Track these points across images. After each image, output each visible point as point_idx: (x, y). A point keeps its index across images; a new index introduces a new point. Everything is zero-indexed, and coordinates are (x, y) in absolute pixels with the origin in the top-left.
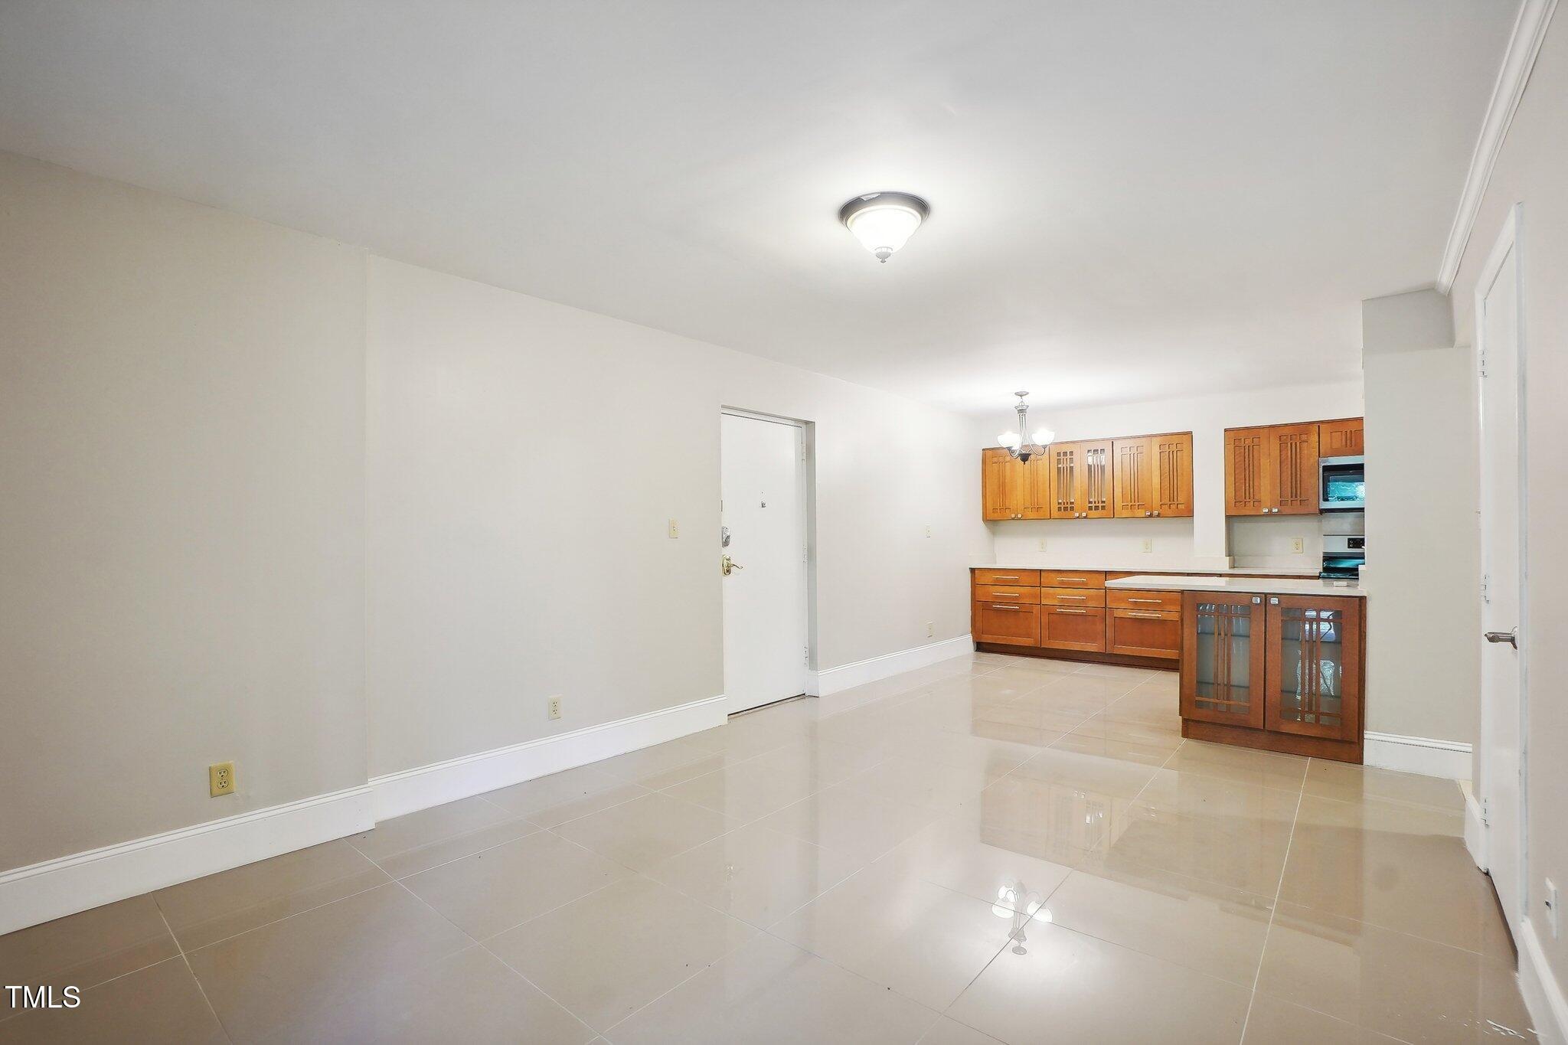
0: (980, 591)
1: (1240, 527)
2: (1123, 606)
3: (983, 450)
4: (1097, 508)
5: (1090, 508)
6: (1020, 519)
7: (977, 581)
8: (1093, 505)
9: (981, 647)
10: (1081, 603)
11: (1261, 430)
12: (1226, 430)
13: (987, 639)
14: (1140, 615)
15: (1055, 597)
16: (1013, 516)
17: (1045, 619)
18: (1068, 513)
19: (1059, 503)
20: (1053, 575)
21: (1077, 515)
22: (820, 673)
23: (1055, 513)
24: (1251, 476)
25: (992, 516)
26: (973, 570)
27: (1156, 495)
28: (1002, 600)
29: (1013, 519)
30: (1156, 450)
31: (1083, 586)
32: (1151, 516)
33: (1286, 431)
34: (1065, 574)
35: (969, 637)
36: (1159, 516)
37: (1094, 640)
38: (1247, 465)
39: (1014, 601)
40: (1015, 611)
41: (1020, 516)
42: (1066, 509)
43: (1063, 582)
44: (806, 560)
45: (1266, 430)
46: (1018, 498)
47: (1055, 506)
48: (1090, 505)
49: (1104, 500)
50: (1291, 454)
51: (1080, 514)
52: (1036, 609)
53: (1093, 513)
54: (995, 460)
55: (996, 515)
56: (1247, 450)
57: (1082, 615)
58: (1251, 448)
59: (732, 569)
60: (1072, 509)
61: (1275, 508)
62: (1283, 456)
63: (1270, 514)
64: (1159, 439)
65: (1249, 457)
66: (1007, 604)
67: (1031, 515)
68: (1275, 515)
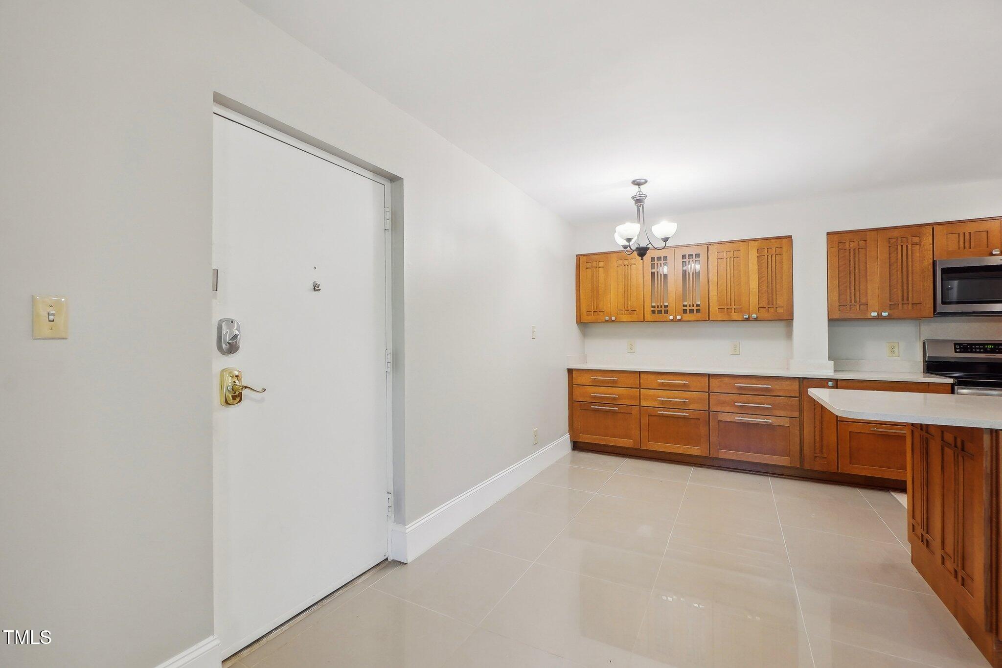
0: (577, 391)
1: (846, 331)
2: (727, 409)
3: (577, 256)
4: (691, 311)
5: (685, 311)
6: (613, 321)
7: (575, 382)
8: (688, 308)
9: (577, 446)
10: (683, 406)
11: (868, 233)
12: (828, 234)
13: (585, 438)
14: (745, 419)
15: (652, 399)
16: (607, 318)
17: (645, 421)
18: (662, 317)
19: (653, 307)
20: (652, 377)
21: (671, 317)
22: (410, 528)
23: (649, 316)
24: (857, 279)
25: (585, 318)
26: (570, 371)
27: (754, 300)
28: (601, 401)
29: (607, 321)
30: (753, 255)
31: (684, 388)
32: (748, 319)
33: (896, 233)
34: (665, 377)
35: (568, 436)
36: (756, 320)
37: (697, 444)
38: (852, 268)
39: (613, 401)
40: (614, 412)
41: (613, 318)
42: (660, 312)
43: (663, 384)
44: (389, 370)
45: (873, 233)
46: (612, 300)
47: (648, 310)
48: (685, 308)
49: (699, 303)
50: (902, 257)
51: (675, 317)
52: (635, 411)
53: (688, 316)
54: (589, 265)
55: (590, 317)
56: (852, 253)
57: (684, 418)
58: (857, 251)
59: (245, 392)
60: (666, 312)
61: (885, 311)
62: (893, 260)
63: (880, 318)
64: (756, 243)
65: (854, 261)
66: (605, 404)
67: (625, 318)
68: (885, 318)
